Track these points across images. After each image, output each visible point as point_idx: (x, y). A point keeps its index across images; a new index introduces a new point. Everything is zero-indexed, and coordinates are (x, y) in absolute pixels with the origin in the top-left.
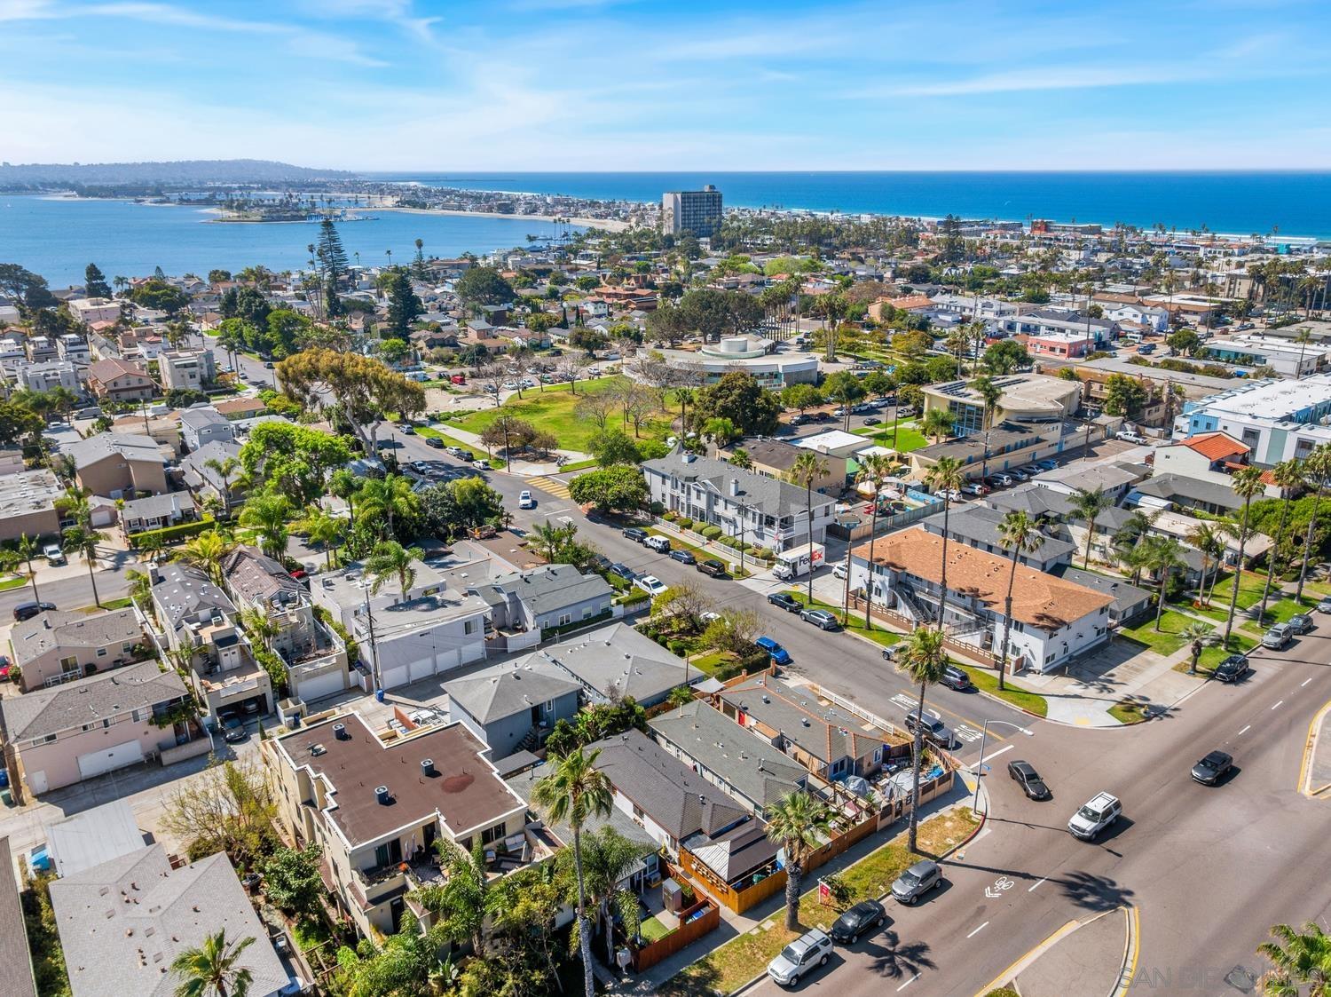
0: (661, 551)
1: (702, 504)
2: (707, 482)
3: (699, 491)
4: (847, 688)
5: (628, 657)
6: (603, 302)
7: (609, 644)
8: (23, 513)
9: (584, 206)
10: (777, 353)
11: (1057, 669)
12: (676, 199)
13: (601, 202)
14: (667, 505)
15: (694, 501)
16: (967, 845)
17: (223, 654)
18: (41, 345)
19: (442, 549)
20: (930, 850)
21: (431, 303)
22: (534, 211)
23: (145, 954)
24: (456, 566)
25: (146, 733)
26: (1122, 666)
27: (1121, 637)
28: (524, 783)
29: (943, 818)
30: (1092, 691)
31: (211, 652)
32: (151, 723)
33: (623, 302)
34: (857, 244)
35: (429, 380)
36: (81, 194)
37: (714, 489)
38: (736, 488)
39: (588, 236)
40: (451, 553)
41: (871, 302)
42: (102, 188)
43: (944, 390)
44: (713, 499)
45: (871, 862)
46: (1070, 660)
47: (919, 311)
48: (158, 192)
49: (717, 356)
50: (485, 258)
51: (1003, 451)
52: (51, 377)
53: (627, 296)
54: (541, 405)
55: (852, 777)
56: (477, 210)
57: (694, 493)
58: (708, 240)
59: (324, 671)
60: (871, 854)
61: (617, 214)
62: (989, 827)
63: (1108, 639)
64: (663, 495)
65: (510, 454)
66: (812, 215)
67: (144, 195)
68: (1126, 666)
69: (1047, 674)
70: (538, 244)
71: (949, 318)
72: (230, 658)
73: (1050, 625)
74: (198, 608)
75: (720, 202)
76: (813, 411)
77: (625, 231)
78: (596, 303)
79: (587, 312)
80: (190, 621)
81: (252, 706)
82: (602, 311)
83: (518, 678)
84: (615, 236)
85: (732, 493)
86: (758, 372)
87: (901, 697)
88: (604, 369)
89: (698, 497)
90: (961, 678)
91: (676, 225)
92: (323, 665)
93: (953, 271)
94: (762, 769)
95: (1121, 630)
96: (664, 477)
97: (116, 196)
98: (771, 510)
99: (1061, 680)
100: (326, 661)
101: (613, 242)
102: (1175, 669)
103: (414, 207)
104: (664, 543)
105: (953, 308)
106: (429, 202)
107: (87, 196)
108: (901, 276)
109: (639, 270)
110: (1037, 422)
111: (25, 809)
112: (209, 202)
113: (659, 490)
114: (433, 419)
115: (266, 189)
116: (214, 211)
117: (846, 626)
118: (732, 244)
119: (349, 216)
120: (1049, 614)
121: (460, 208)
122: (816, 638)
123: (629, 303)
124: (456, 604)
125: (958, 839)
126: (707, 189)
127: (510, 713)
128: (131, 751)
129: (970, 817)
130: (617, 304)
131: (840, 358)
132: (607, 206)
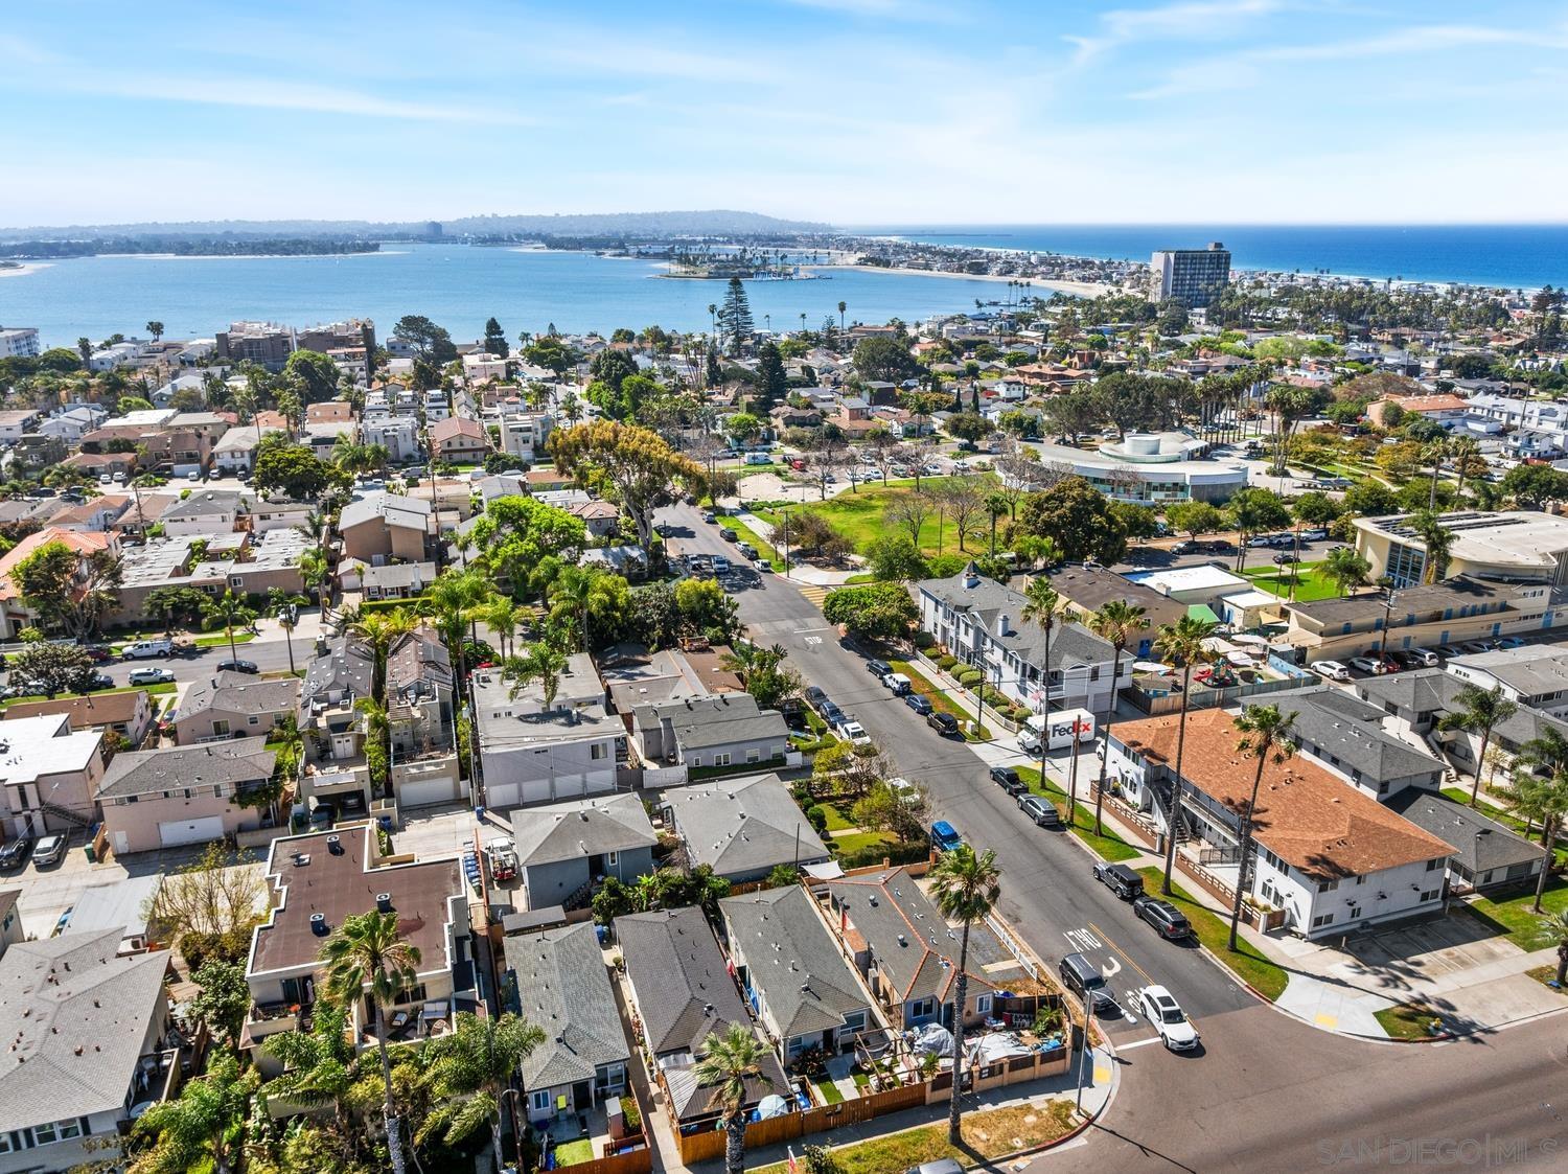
0: (898, 694)
1: (968, 641)
2: (976, 614)
3: (967, 625)
4: (1019, 907)
5: (743, 817)
6: (1018, 383)
7: (732, 797)
8: (271, 569)
9: (1072, 267)
10: (1211, 459)
11: (1328, 937)
12: (1167, 260)
13: (1097, 262)
14: (938, 638)
15: (962, 638)
16: (1040, 1154)
17: (336, 740)
18: (405, 399)
19: (641, 658)
20: (980, 1148)
21: (826, 375)
22: (1009, 272)
23: (22, 1039)
24: (640, 679)
25: (228, 811)
26: (1441, 953)
27: (1471, 910)
28: (530, 944)
29: (1028, 1109)
30: (1371, 981)
31: (322, 736)
32: (232, 801)
33: (1046, 384)
34: (1407, 322)
35: (771, 463)
36: (550, 246)
37: (982, 624)
38: (1005, 626)
39: (1052, 303)
40: (648, 663)
41: (1374, 400)
42: (570, 240)
43: (1385, 526)
44: (980, 636)
45: (891, 1143)
46: (1362, 927)
47: (1437, 415)
48: (621, 245)
49: (1116, 457)
50: (918, 325)
51: (1437, 617)
52: (391, 433)
53: (1054, 377)
54: (873, 502)
55: (935, 1025)
56: (946, 269)
57: (962, 626)
58: (1203, 311)
59: (431, 776)
60: (898, 1133)
61: (1109, 277)
62: (1088, 1138)
63: (1444, 909)
64: (936, 625)
65: (802, 556)
66: (1367, 283)
67: (607, 248)
68: (1448, 954)
69: (1315, 941)
70: (987, 310)
71: (1482, 428)
72: (343, 745)
73: (1324, 873)
74: (330, 687)
75: (1228, 264)
76: (1210, 537)
77: (1099, 297)
78: (1010, 383)
79: (998, 394)
80: (317, 700)
81: (352, 802)
82: (1015, 393)
83: (586, 819)
84: (1084, 303)
85: (1000, 634)
86: (1156, 481)
87: (1082, 934)
88: (975, 464)
89: (966, 633)
90: (1174, 924)
91: (1165, 292)
92: (432, 768)
93: (1528, 364)
94: (807, 989)
95: (1474, 899)
96: (937, 602)
97: (580, 249)
98: (1036, 659)
99: (1331, 954)
100: (437, 765)
101: (1079, 311)
102: (1529, 974)
103: (878, 265)
104: (902, 684)
105: (1497, 416)
106: (893, 260)
107: (554, 248)
108: (1448, 367)
109: (1092, 345)
110: (1510, 582)
111: (101, 866)
112: (666, 256)
113: (932, 619)
114: (746, 508)
115: (731, 243)
116: (665, 265)
117: (1071, 825)
118: (1231, 317)
119: (802, 274)
120: (1331, 858)
121: (927, 267)
122: (1021, 834)
123: (1054, 385)
124: (594, 721)
125: (1029, 1143)
126: (1211, 248)
127: (557, 860)
128: (212, 826)
129: (1068, 1116)
130: (1038, 386)
131: (1292, 471)
132: (1102, 267)
